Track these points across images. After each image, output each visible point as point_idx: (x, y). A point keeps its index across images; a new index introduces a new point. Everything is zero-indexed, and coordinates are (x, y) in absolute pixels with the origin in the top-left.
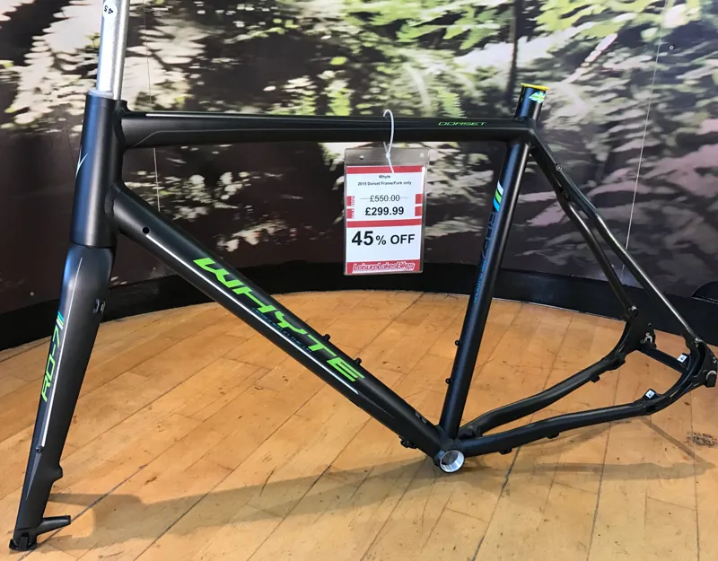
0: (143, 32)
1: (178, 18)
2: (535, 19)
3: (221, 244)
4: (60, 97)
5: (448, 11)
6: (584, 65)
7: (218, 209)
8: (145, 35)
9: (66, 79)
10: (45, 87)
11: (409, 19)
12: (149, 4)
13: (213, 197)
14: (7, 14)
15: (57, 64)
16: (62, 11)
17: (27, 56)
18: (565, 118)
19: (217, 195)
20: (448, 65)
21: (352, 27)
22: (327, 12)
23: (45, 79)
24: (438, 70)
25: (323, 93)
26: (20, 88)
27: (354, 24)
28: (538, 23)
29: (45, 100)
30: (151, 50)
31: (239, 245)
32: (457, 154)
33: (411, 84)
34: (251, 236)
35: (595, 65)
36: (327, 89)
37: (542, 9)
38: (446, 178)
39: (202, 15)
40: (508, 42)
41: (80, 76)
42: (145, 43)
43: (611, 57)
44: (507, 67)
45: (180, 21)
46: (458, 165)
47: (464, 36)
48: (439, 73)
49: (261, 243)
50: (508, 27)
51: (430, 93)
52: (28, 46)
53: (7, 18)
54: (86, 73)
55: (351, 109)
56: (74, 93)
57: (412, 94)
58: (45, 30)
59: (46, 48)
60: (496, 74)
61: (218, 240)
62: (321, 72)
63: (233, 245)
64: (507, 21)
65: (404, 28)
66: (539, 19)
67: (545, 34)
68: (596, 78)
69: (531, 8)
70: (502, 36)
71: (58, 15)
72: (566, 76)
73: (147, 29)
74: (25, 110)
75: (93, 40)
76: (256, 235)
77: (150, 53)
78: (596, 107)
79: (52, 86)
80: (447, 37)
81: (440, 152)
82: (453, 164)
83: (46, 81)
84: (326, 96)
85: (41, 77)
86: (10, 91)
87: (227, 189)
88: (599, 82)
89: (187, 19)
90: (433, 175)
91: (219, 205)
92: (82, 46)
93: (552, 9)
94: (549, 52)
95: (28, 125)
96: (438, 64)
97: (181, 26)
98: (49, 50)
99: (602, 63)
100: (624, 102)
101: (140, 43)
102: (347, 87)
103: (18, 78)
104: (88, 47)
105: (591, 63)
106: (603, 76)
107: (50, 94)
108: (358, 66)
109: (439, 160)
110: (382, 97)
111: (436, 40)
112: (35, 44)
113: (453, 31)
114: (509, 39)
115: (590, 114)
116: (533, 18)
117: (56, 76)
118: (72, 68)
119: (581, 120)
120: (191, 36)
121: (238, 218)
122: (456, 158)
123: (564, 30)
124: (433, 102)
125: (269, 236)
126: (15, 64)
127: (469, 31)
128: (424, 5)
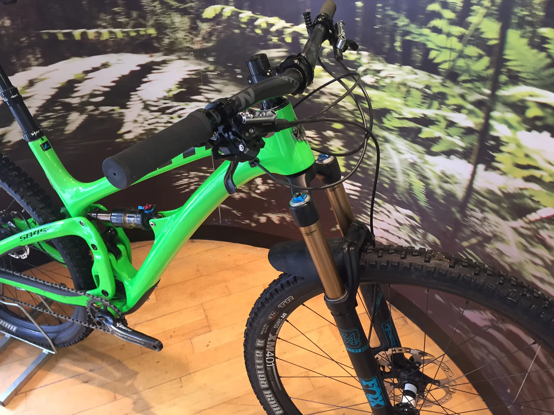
0: (201, 87)
1: (224, 80)
2: (494, 154)
3: (255, 216)
4: (149, 124)
5: (424, 115)
6: (524, 219)
7: (253, 197)
8: (202, 89)
9: (152, 115)
10: (140, 119)
11: (393, 111)
12: (204, 70)
13: (250, 189)
14: (113, 82)
15: (146, 107)
16: (147, 77)
17: (128, 103)
18: (501, 253)
19: (253, 189)
20: (420, 158)
21: (349, 104)
22: (331, 89)
23: (139, 115)
24: (412, 158)
25: (326, 145)
26: (124, 121)
27: (350, 102)
28: (497, 159)
29: (140, 127)
30: (207, 98)
31: (267, 221)
32: (419, 227)
33: (390, 161)
34: (275, 218)
35: (533, 226)
36: (328, 143)
37: (502, 148)
38: (409, 240)
39: (240, 78)
40: (469, 162)
41: (161, 113)
42: (203, 94)
43: (547, 229)
44: (465, 183)
45: (225, 81)
46: (419, 236)
47: (436, 140)
48: (412, 161)
49: (281, 224)
50: (471, 149)
51: (404, 173)
52: (128, 98)
53: (114, 84)
54: (165, 112)
55: (345, 162)
56: (157, 122)
57: (390, 168)
58: (138, 89)
59: (139, 99)
60: (456, 183)
61: (253, 214)
62: (325, 131)
63: (263, 219)
64: (472, 144)
65: (388, 116)
66: (498, 156)
67: (500, 172)
68: (530, 237)
69: (492, 143)
70: (465, 155)
71: (145, 80)
72: (509, 218)
73: (204, 85)
74: (129, 132)
75: (168, 92)
76: (278, 218)
77: (206, 100)
78: (526, 261)
79: (144, 118)
80: (422, 136)
81: (406, 219)
82: (415, 233)
83: (140, 116)
84: (327, 147)
85: (137, 114)
86: (120, 123)
87: (259, 187)
88: (533, 243)
89: (230, 80)
90: (400, 232)
91: (254, 195)
92: (161, 96)
93: (509, 153)
94: (500, 189)
95: (132, 139)
96: (412, 154)
97: (226, 85)
98: (141, 99)
99: (539, 228)
100: (547, 274)
101: (200, 94)
102: (343, 146)
103: (123, 116)
104: (165, 97)
105: (531, 222)
106: (536, 240)
107: (143, 123)
108: (352, 134)
109: (405, 224)
110: (368, 162)
111: (413, 135)
112: (132, 97)
113: (427, 132)
114: (471, 160)
115: (520, 264)
116: (493, 152)
117: (146, 113)
118: (156, 108)
119: (513, 264)
120: (233, 91)
121: (266, 205)
122: (418, 230)
123: (515, 178)
124: (405, 181)
125: (287, 222)
126: (121, 108)
127: (439, 138)
128: (407, 103)
